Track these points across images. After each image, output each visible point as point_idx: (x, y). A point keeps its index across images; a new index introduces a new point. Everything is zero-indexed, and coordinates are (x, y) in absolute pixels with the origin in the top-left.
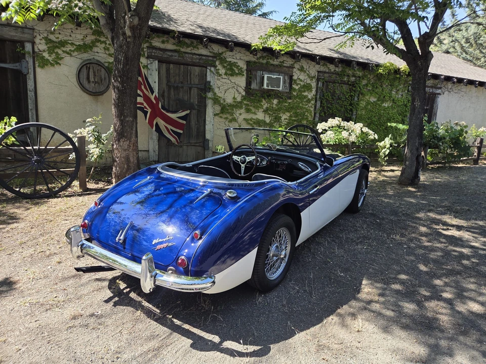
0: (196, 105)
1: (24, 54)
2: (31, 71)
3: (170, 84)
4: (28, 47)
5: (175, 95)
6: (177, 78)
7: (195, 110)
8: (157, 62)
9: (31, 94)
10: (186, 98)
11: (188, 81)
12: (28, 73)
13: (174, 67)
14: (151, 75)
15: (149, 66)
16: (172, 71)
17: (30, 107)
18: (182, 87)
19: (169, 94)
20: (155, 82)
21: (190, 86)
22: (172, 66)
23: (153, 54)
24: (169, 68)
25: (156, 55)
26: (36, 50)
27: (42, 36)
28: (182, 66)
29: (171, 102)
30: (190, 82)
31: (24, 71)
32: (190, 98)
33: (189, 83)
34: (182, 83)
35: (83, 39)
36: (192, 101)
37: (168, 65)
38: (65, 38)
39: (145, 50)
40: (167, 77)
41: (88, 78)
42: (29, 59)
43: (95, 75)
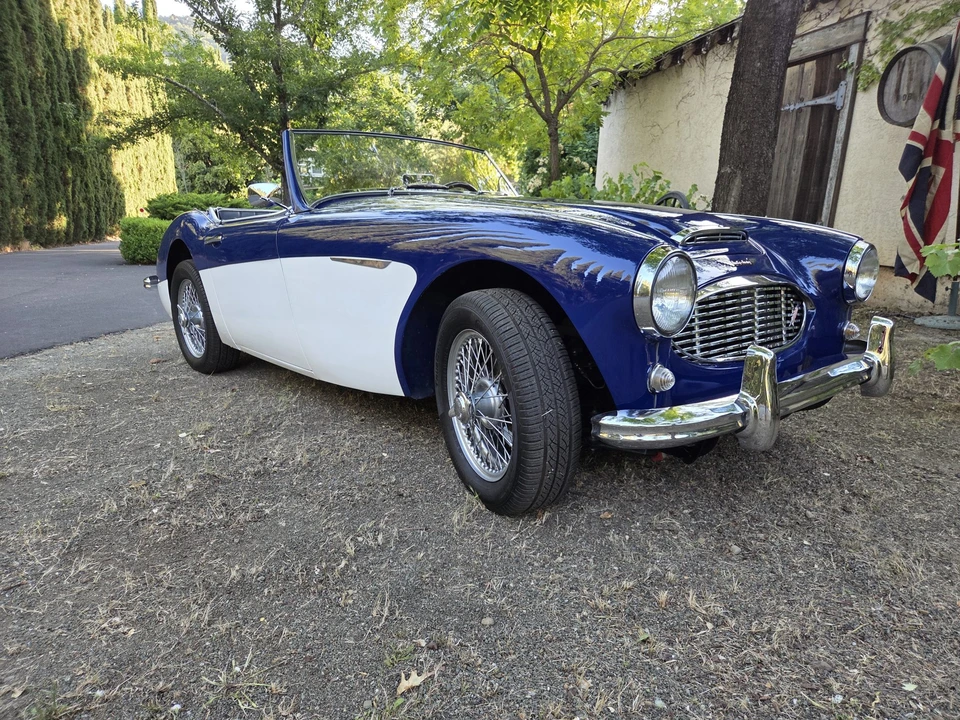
1: (845, 70)
2: (848, 102)
4: (854, 50)
9: (838, 147)
12: (842, 107)
17: (831, 175)
26: (866, 55)
27: (880, 21)
31: (839, 104)
41: (897, 91)
42: (850, 78)
43: (910, 79)
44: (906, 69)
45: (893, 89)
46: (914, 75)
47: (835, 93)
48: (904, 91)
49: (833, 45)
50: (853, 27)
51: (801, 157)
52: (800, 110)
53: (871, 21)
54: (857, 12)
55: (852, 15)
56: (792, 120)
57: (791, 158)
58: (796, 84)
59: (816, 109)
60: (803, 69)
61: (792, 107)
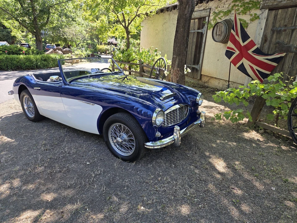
0: (295, 47)
1: (205, 23)
2: (206, 32)
3: (275, 29)
4: (207, 18)
5: (276, 39)
6: (283, 22)
7: (292, 52)
8: (267, 11)
9: (203, 44)
10: (287, 41)
11: (292, 24)
13: (282, 12)
14: (260, 23)
15: (260, 17)
16: (279, 16)
17: (202, 52)
18: (285, 30)
19: (272, 38)
20: (261, 29)
21: (294, 28)
22: (280, 11)
23: (266, 4)
24: (277, 14)
25: (268, 4)
26: (210, 20)
27: (213, 11)
28: (290, 9)
29: (272, 46)
30: (295, 24)
31: (203, 33)
32: (290, 41)
33: (293, 25)
34: (286, 26)
35: (228, 7)
36: (291, 43)
37: (277, 11)
38: (221, 9)
39: (261, 2)
40: (273, 23)
41: (216, 33)
42: (206, 26)
43: (219, 30)
44: (218, 27)
45: (215, 32)
46: (220, 29)
47: (203, 29)
48: (218, 33)
49: (202, 16)
50: (207, 12)
51: (195, 46)
52: (194, 32)
53: (211, 11)
54: (208, 8)
55: (206, 8)
56: (192, 35)
57: (192, 46)
58: (193, 25)
59: (198, 33)
60: (195, 21)
61: (192, 31)
